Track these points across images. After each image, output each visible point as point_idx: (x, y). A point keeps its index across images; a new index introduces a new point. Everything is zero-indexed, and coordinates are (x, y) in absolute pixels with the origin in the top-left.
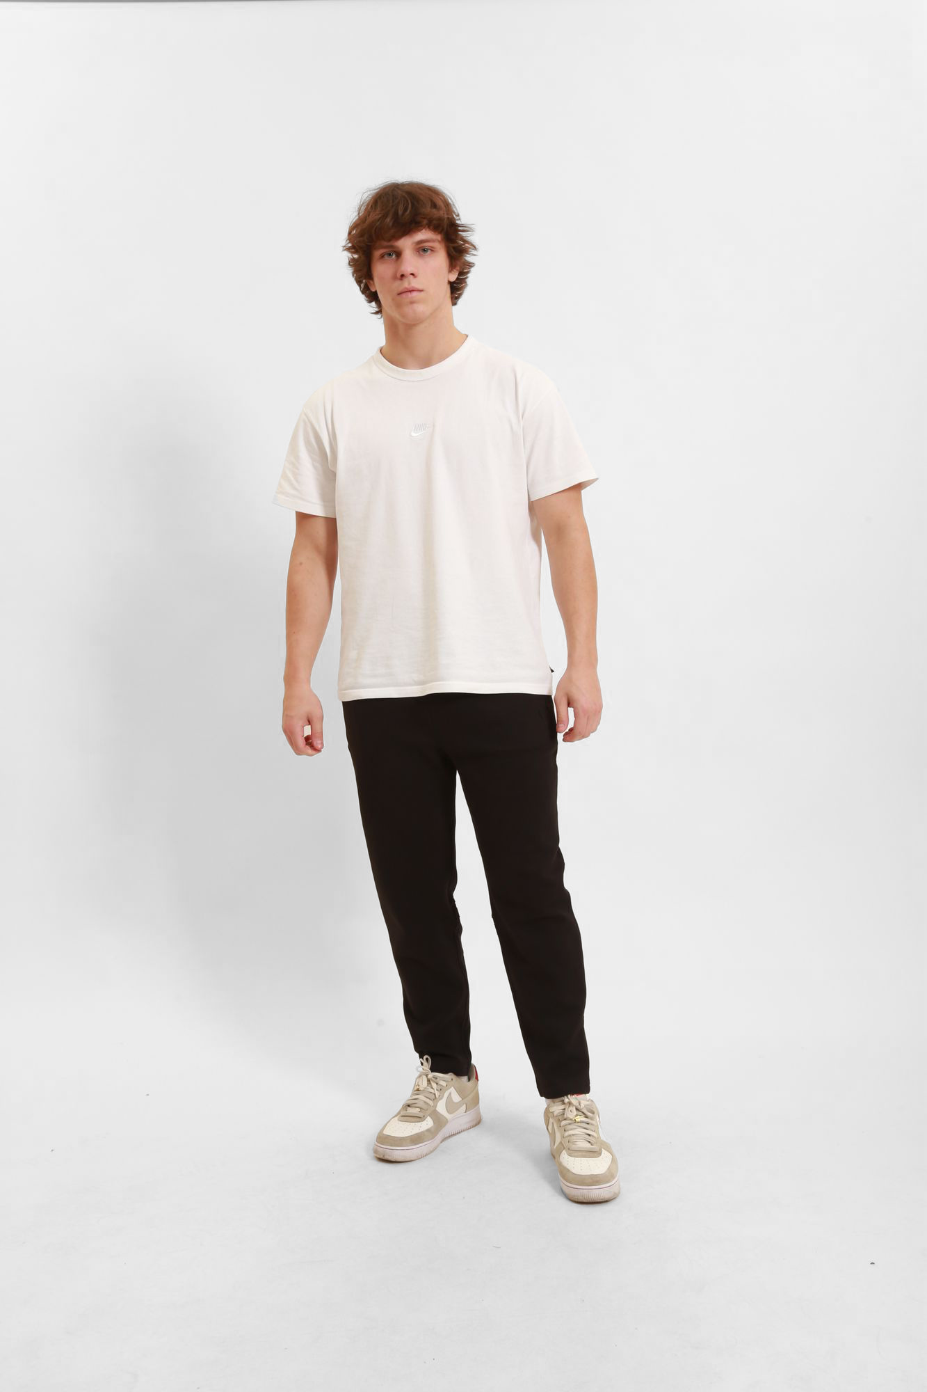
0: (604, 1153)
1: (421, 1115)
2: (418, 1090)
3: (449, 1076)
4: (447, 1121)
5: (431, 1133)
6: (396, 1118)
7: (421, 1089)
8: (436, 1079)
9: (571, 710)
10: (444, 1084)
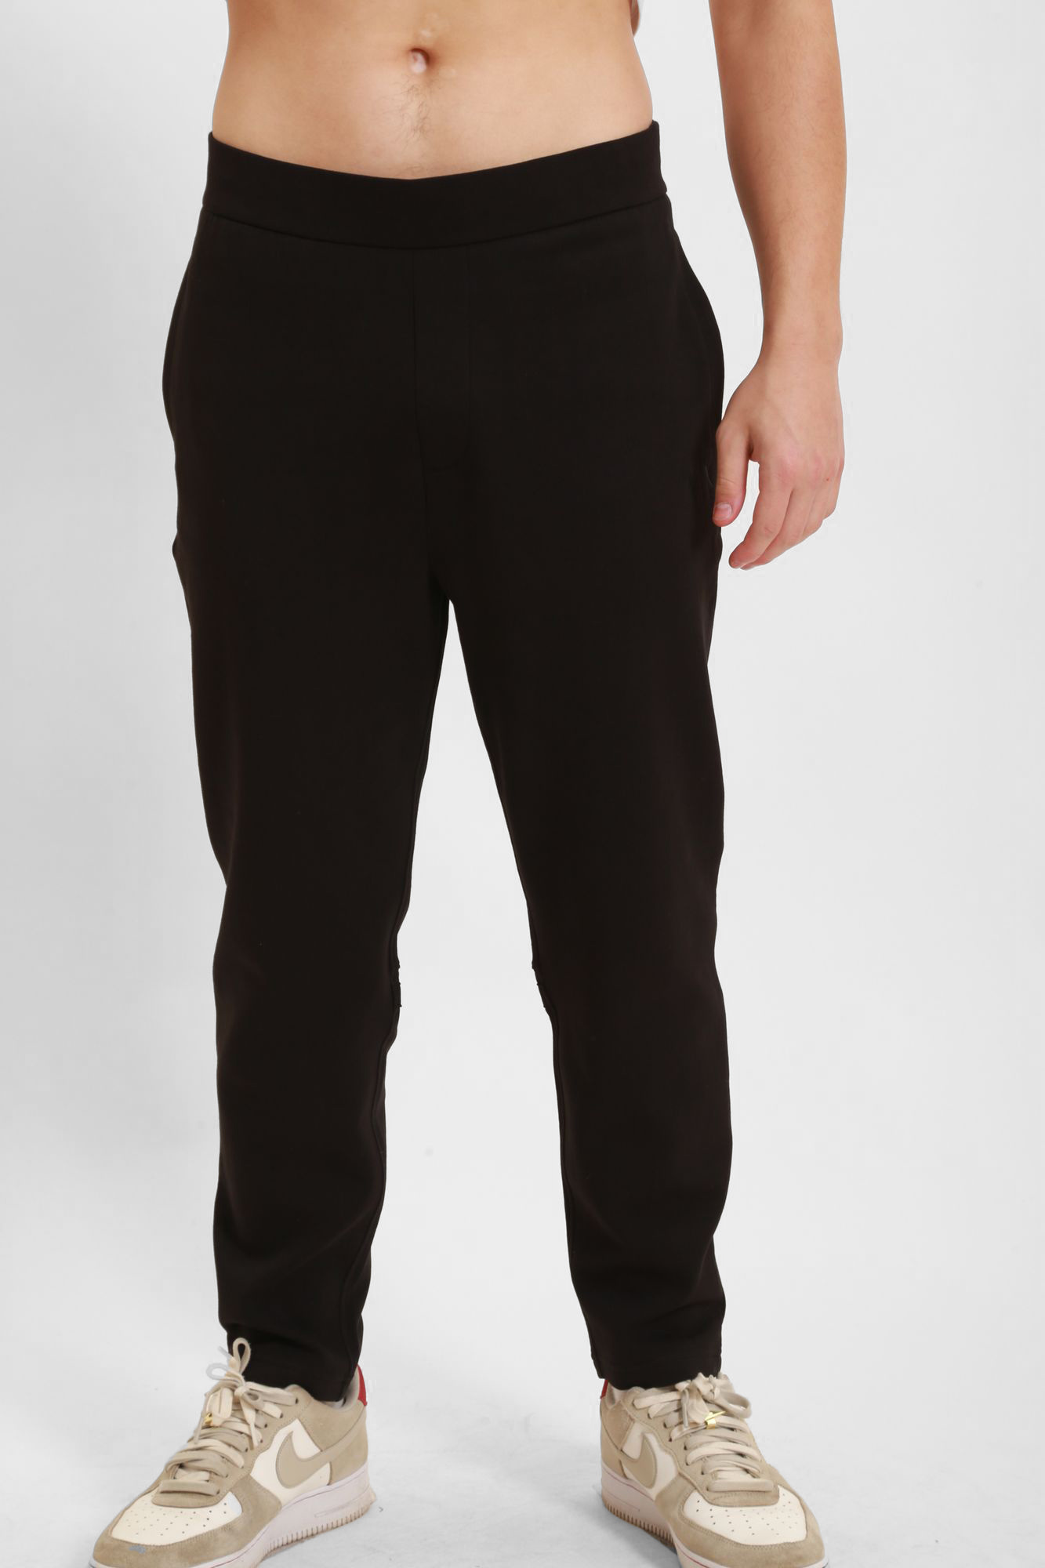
0: (785, 1496)
1: (211, 1489)
2: (208, 1426)
3: (292, 1393)
4: (277, 1506)
5: (236, 1535)
6: (149, 1498)
7: (216, 1422)
8: (256, 1398)
9: (754, 467)
10: (275, 1411)
